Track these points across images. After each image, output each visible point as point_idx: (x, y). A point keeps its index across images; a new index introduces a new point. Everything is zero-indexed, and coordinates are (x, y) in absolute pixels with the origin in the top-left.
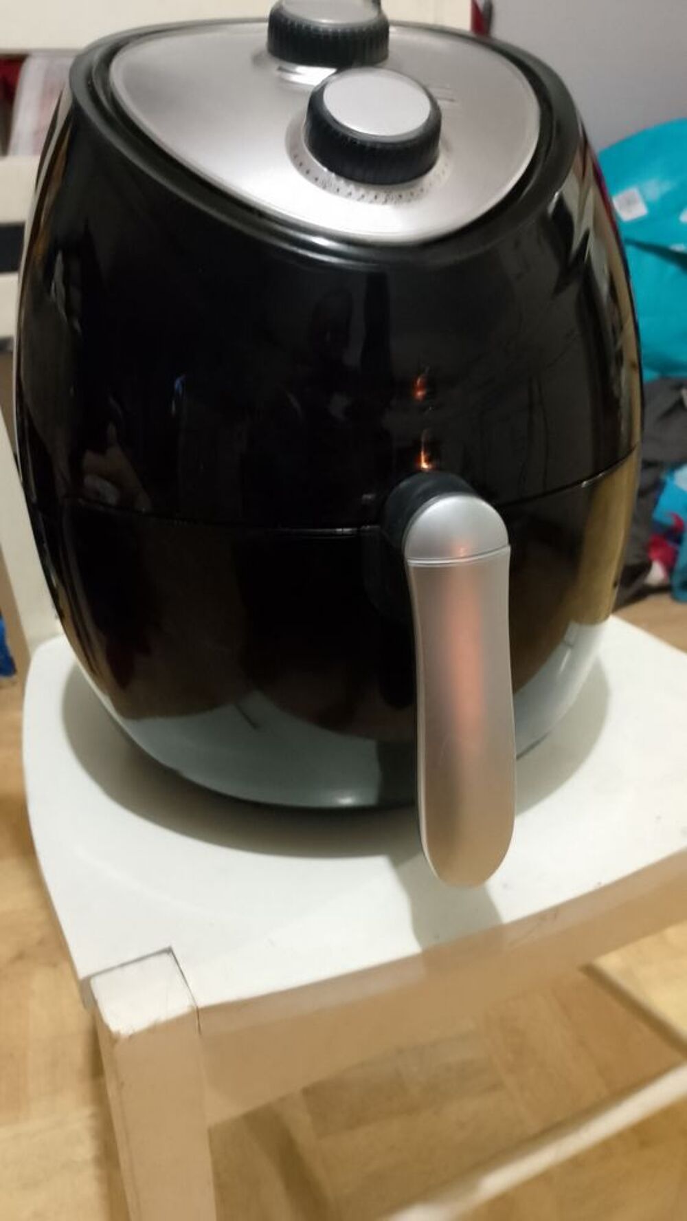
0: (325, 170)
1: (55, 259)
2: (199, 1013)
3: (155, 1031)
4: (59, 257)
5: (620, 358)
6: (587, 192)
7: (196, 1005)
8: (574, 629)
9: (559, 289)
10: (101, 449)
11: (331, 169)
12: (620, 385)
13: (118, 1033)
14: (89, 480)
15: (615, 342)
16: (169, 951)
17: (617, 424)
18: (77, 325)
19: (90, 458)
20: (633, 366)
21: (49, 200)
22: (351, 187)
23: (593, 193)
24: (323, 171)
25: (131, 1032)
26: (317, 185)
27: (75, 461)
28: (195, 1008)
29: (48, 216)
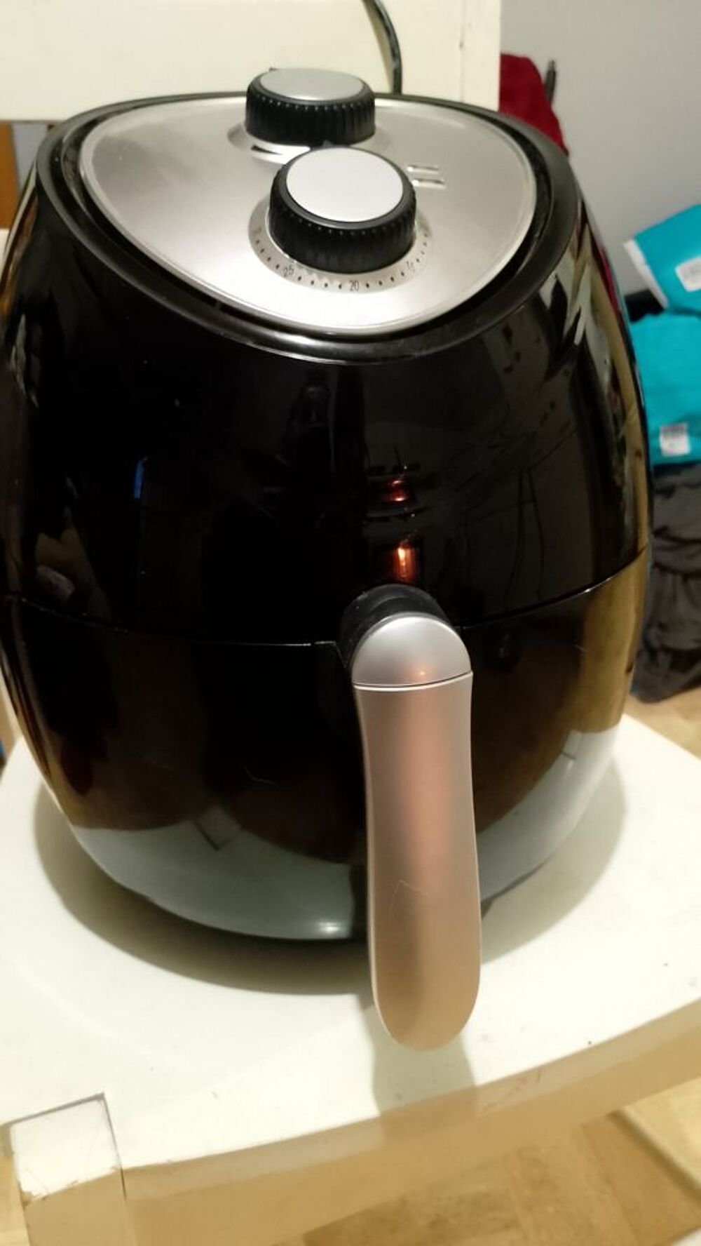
0: (287, 256)
1: (19, 321)
2: (123, 1175)
3: (73, 1193)
4: (23, 319)
5: (622, 446)
6: (583, 271)
7: (120, 1165)
8: (576, 739)
9: (550, 373)
10: (56, 534)
11: (292, 256)
12: (622, 475)
13: (30, 1193)
14: (41, 569)
15: (617, 432)
16: (100, 1098)
17: (620, 518)
18: (34, 398)
19: (43, 541)
20: (638, 454)
21: (18, 254)
22: (315, 275)
23: (589, 271)
24: (285, 257)
25: (45, 1194)
26: (278, 273)
27: (28, 545)
28: (119, 1167)
29: (16, 272)
